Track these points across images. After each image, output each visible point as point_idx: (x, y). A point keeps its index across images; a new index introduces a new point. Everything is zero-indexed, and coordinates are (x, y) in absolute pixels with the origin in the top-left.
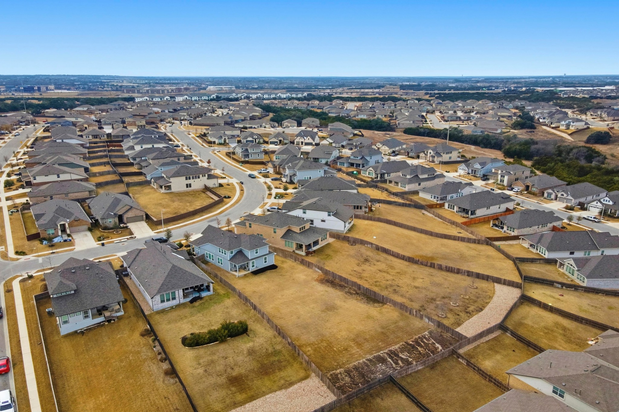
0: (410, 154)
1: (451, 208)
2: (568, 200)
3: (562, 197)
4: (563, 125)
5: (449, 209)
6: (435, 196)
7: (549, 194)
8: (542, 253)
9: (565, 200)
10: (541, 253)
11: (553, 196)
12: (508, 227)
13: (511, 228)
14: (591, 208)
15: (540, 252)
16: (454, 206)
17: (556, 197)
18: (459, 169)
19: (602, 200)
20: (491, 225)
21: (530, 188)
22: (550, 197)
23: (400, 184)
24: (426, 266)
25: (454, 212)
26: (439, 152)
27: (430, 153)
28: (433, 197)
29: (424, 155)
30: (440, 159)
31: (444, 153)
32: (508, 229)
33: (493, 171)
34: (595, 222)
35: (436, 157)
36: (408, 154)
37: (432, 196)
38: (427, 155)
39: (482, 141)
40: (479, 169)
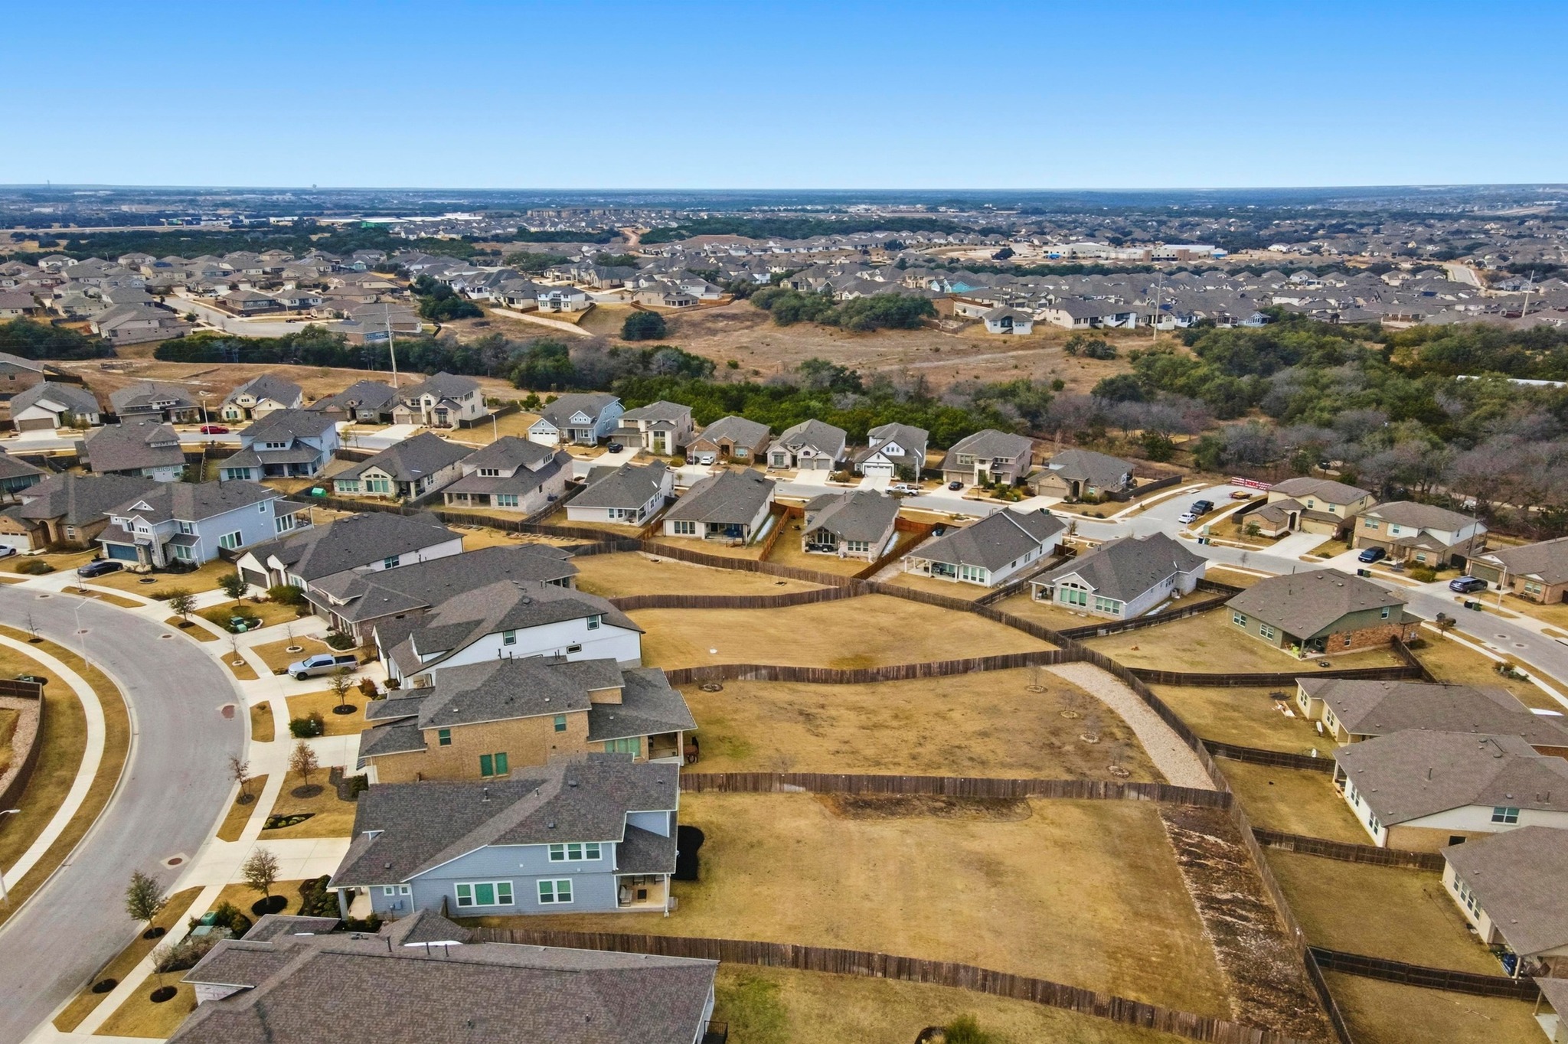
0: (362, 414)
1: (685, 532)
2: (822, 462)
3: (807, 457)
4: (544, 304)
5: (681, 535)
6: (620, 511)
7: (779, 457)
8: (974, 578)
9: (815, 464)
10: (969, 580)
11: (788, 461)
12: (850, 543)
13: (858, 543)
14: (869, 471)
15: (966, 577)
16: (692, 525)
17: (794, 459)
18: (530, 434)
19: (884, 450)
20: (804, 548)
21: (731, 449)
22: (782, 463)
23: (494, 499)
24: (897, 678)
25: (699, 539)
26: (450, 397)
27: (428, 403)
28: (616, 514)
29: (406, 411)
30: (459, 416)
31: (461, 398)
32: (850, 549)
33: (621, 424)
34: (914, 495)
35: (450, 411)
36: (354, 416)
37: (611, 511)
38: (419, 409)
39: (421, 357)
40: (586, 425)
